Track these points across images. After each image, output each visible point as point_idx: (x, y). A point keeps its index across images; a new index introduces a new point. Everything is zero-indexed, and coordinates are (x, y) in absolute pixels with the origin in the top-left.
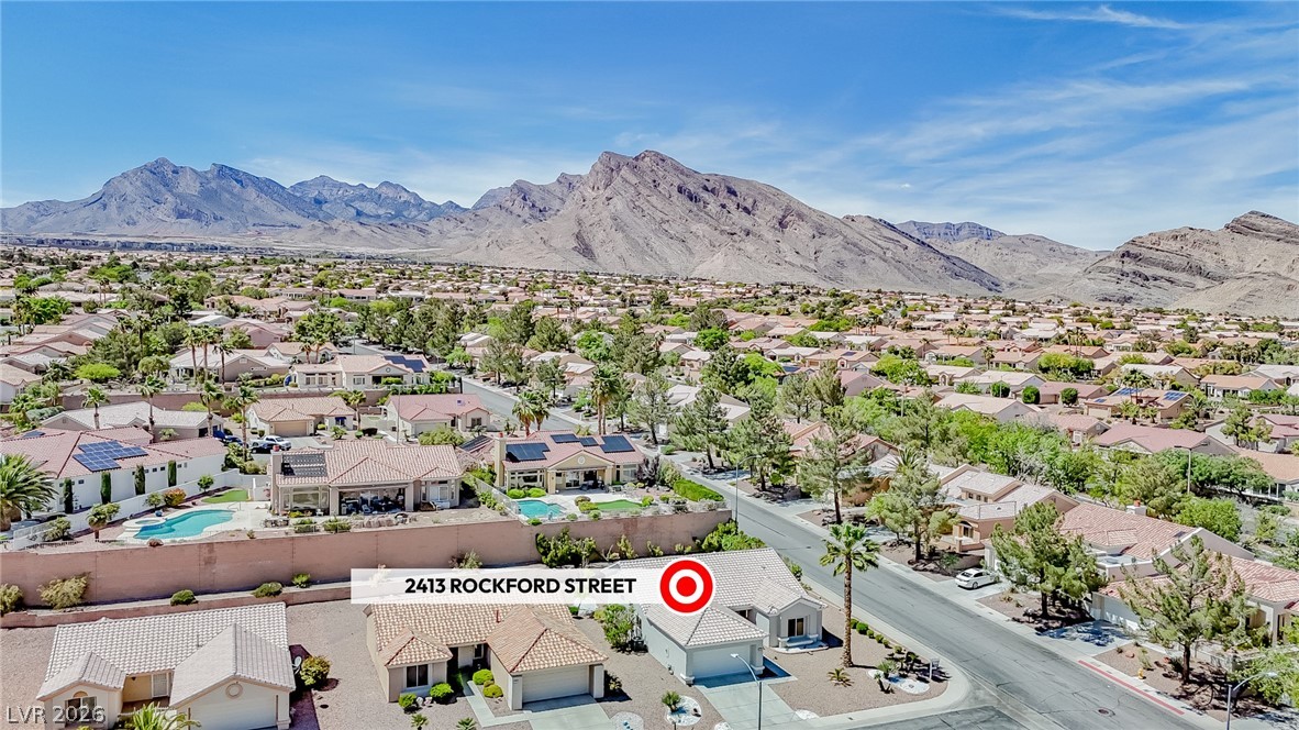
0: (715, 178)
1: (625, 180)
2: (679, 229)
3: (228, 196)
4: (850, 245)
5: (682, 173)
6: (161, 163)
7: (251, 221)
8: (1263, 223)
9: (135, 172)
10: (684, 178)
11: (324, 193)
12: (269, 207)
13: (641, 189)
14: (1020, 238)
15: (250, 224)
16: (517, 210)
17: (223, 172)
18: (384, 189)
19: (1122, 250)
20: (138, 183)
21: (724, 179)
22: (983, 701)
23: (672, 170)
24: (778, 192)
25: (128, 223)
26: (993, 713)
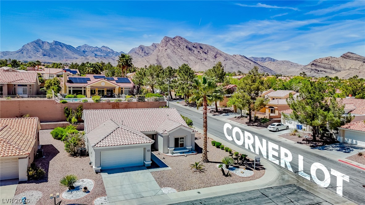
0: (197, 44)
1: (171, 44)
2: (186, 58)
3: (58, 50)
4: (234, 63)
5: (187, 42)
6: (39, 40)
7: (64, 57)
8: (352, 55)
9: (31, 43)
10: (188, 44)
11: (86, 49)
12: (70, 53)
13: (176, 47)
14: (282, 61)
15: (64, 58)
16: (140, 53)
17: (56, 43)
18: (103, 48)
19: (312, 63)
20: (32, 46)
21: (199, 44)
22: (288, 181)
23: (184, 41)
24: (214, 48)
25: (29, 58)
26: (295, 188)
